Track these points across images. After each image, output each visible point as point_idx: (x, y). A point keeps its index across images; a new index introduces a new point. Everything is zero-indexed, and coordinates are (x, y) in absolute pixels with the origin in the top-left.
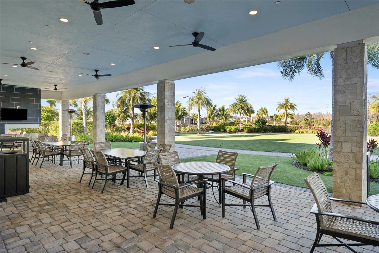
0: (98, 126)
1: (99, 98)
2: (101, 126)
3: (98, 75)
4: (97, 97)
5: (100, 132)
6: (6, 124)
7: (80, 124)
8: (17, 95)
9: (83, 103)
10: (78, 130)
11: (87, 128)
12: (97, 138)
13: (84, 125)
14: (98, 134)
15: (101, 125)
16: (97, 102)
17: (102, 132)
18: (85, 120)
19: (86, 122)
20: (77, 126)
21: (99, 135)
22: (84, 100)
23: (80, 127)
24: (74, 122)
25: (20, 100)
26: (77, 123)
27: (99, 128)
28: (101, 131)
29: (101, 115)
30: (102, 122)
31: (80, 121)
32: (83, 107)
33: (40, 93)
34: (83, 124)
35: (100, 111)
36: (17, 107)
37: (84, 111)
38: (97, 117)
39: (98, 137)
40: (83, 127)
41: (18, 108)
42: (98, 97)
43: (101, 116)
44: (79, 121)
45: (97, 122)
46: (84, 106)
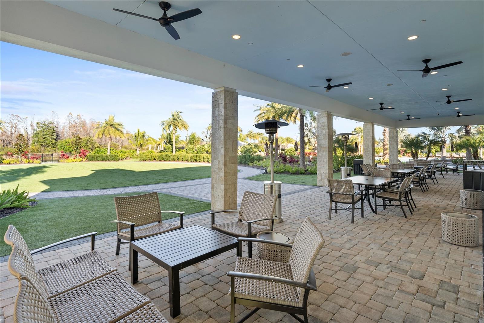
3: (332, 86)
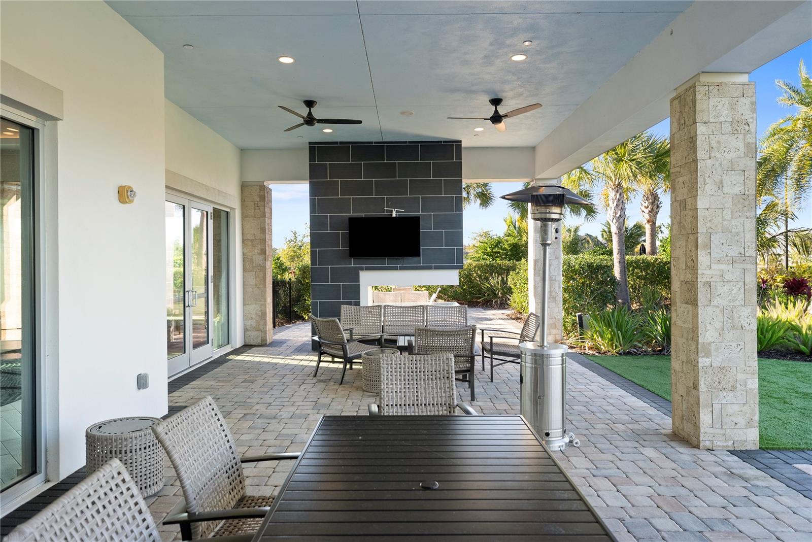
0: (709, 284)
1: (713, 101)
2: (726, 289)
4: (698, 97)
5: (718, 325)
6: (362, 269)
7: (600, 267)
8: (390, 170)
9: (612, 194)
10: (592, 292)
11: (626, 284)
12: (703, 362)
13: (617, 272)
14: (710, 339)
15: (727, 277)
16: (701, 129)
17: (734, 328)
18: (618, 256)
19: (622, 262)
20: (591, 278)
21: (717, 349)
22: (617, 183)
23: (601, 283)
24: (578, 261)
25: (399, 188)
26: (590, 266)
27: (715, 303)
28: (731, 318)
29: (727, 214)
30: (733, 261)
31: (602, 260)
32: (613, 208)
33: (459, 156)
34: (610, 268)
35: (720, 185)
36: (391, 211)
37: (615, 221)
38: (702, 228)
39: (708, 354)
40: (613, 279)
41: (394, 215)
42: (708, 95)
43: (728, 217)
44: (597, 259)
45: (703, 258)
46: (615, 203)
